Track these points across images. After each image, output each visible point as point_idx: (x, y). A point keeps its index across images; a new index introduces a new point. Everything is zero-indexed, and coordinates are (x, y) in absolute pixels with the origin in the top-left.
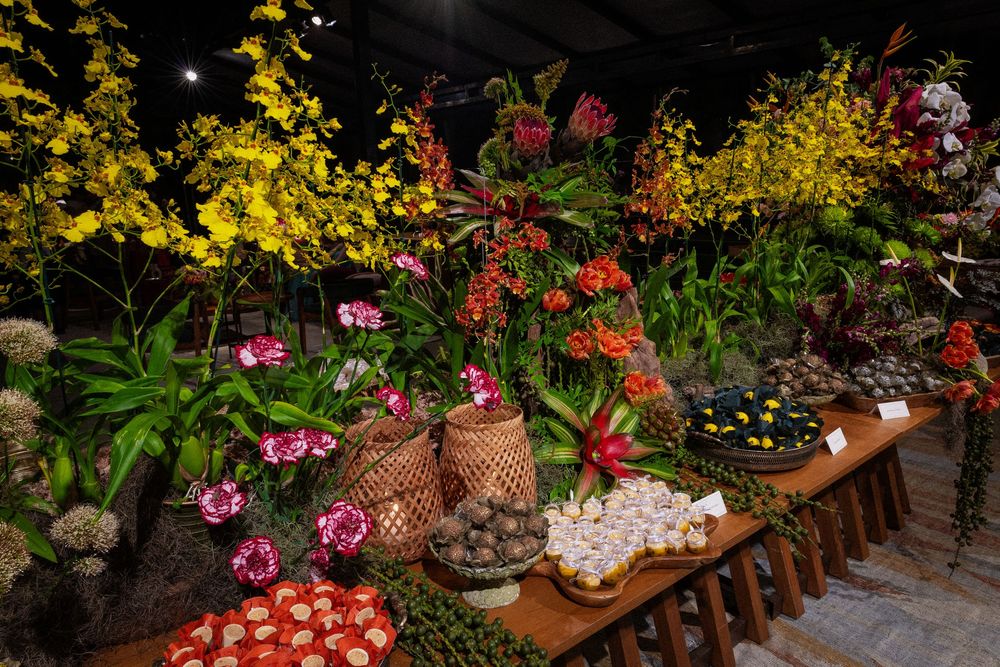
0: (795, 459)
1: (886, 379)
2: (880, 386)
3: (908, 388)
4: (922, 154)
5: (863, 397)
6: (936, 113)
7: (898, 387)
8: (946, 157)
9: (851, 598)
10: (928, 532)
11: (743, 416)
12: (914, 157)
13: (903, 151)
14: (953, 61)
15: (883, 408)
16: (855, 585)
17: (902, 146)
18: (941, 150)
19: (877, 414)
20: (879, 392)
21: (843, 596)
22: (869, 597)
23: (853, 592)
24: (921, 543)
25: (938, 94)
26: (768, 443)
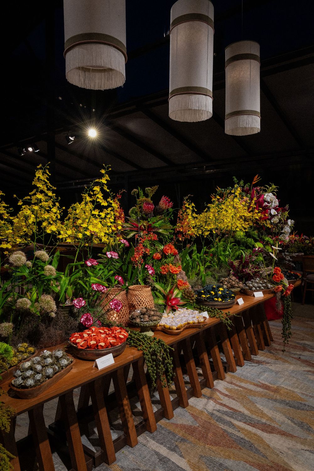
0: (228, 305)
1: (256, 285)
2: (254, 287)
3: (263, 288)
4: (265, 215)
5: (249, 290)
6: (268, 203)
7: (259, 287)
8: (273, 216)
9: (253, 366)
10: (279, 346)
11: (212, 292)
12: (263, 216)
13: (259, 214)
14: (274, 186)
15: (256, 294)
16: (254, 363)
17: (259, 213)
18: (270, 214)
19: (254, 296)
20: (254, 289)
21: (250, 366)
22: (259, 365)
23: (253, 364)
24: (276, 349)
25: (269, 196)
26: (220, 300)
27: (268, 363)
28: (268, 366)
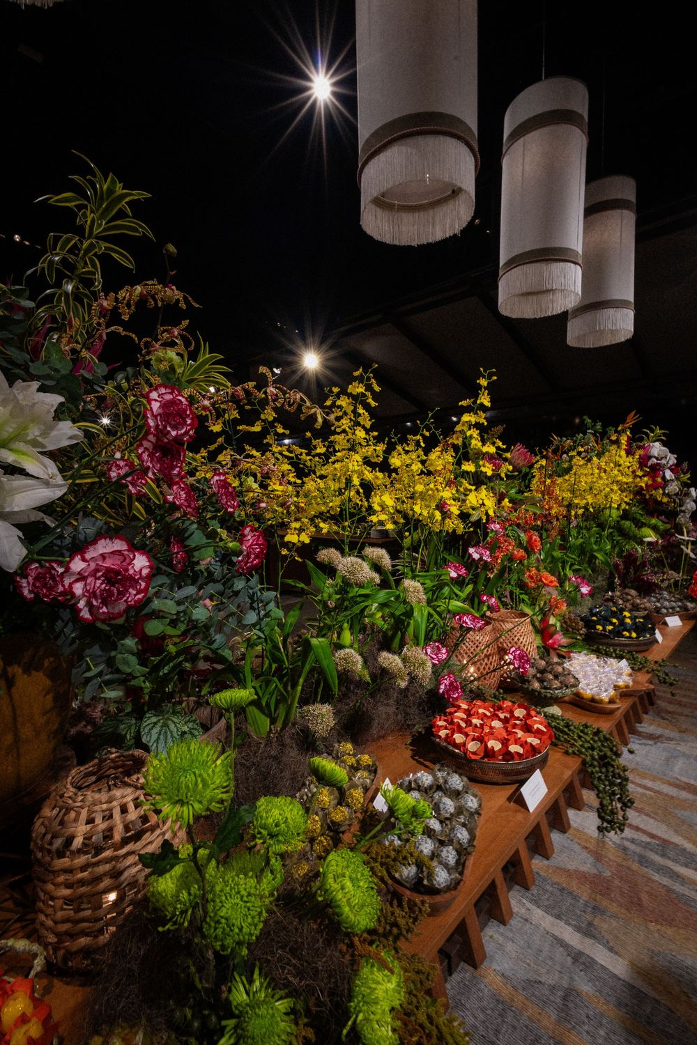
0: (645, 644)
1: (666, 603)
2: (664, 608)
3: (678, 609)
4: (654, 481)
5: (655, 614)
6: (657, 459)
7: (673, 608)
8: (666, 482)
9: (645, 745)
10: (671, 706)
11: (614, 621)
12: (650, 482)
13: (646, 479)
14: (658, 431)
15: (668, 619)
16: (644, 738)
17: (644, 476)
18: (664, 478)
19: (665, 624)
20: (664, 611)
21: (640, 744)
22: (655, 743)
23: (644, 741)
24: (670, 712)
25: (657, 449)
26: (634, 635)
27: (671, 740)
28: (672, 745)
